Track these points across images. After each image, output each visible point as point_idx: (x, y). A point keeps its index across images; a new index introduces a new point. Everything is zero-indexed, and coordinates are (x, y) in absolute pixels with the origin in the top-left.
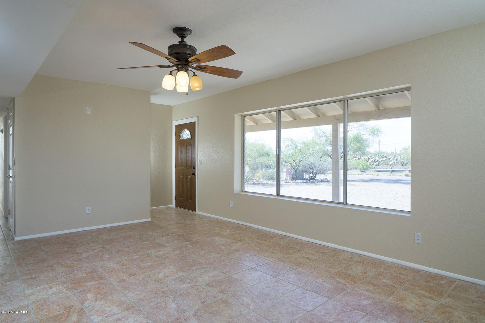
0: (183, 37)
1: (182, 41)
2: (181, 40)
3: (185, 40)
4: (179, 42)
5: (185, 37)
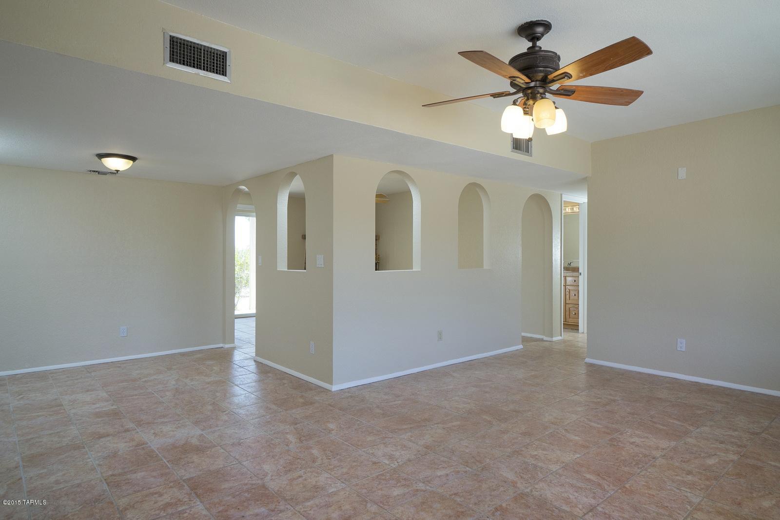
0: (534, 38)
1: (534, 46)
2: (531, 45)
3: (539, 43)
4: (528, 49)
5: (538, 39)
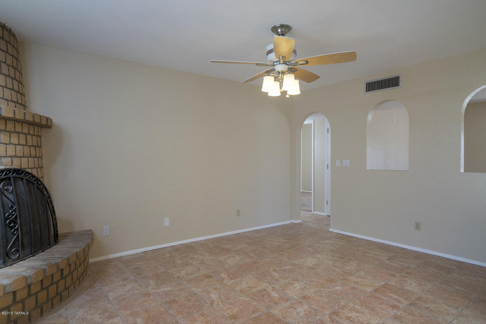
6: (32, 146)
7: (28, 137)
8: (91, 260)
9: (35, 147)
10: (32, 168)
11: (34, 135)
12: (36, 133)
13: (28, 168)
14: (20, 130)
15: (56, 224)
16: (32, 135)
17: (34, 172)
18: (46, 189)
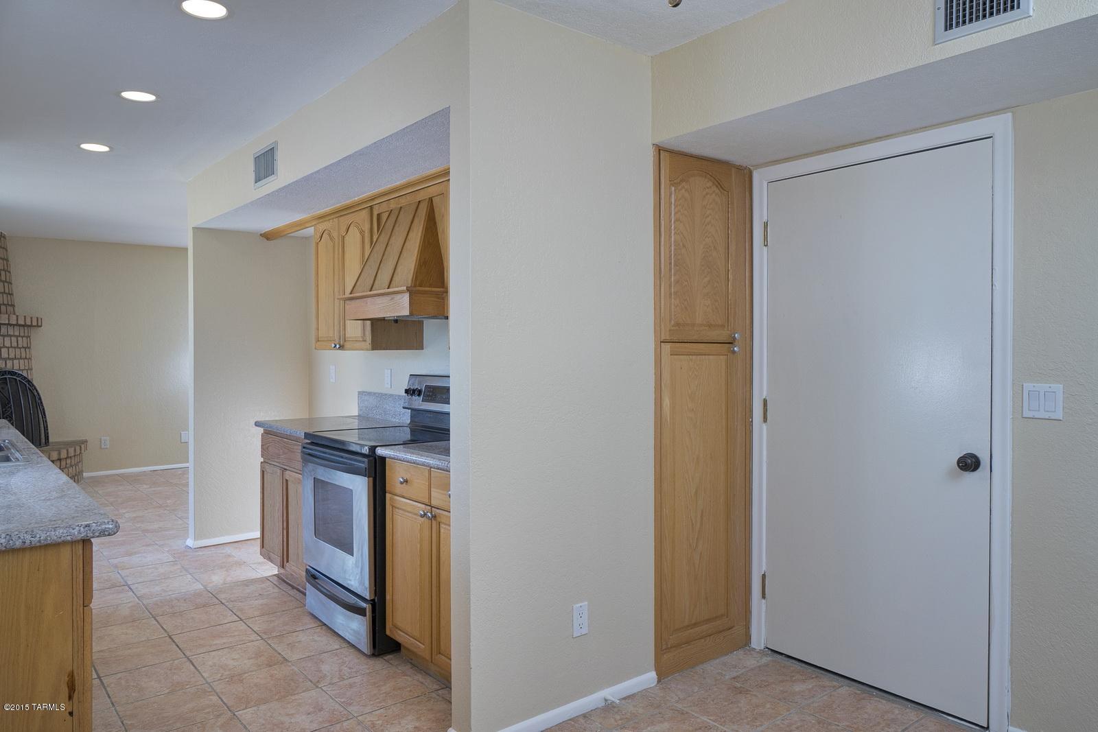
6: (23, 347)
7: (19, 339)
8: (85, 474)
9: (25, 348)
10: (23, 370)
11: (24, 336)
12: (26, 335)
13: (19, 370)
14: (12, 333)
15: (47, 427)
16: (22, 337)
17: (25, 374)
18: (37, 391)
